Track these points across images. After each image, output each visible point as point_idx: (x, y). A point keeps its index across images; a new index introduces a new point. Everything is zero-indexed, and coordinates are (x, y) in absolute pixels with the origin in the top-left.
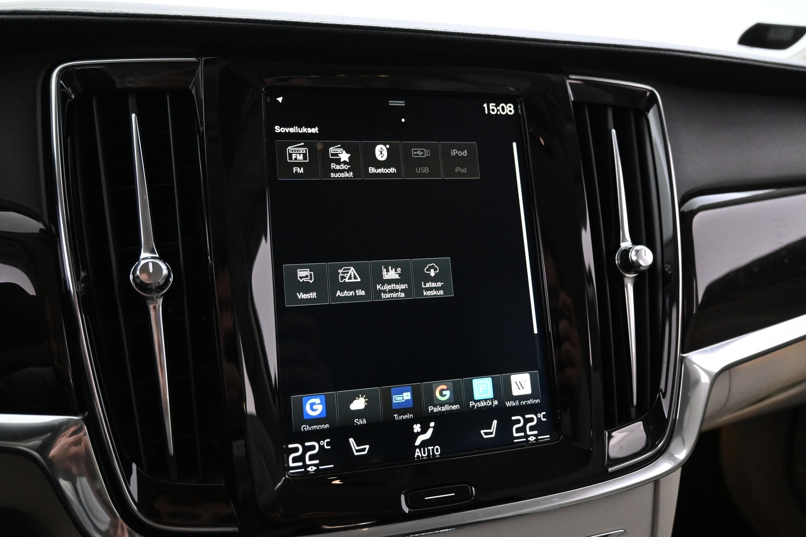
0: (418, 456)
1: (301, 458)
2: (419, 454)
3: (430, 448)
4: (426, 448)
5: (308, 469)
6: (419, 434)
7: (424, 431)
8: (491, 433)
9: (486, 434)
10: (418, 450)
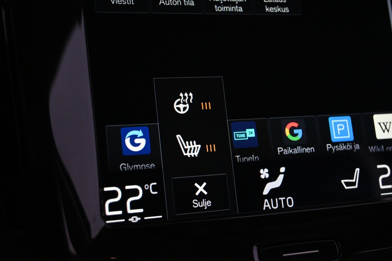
0: (267, 208)
1: (121, 205)
2: (269, 206)
3: (282, 199)
4: (276, 199)
5: (130, 220)
6: (267, 181)
7: (273, 178)
8: (354, 184)
9: (348, 184)
10: (266, 200)
